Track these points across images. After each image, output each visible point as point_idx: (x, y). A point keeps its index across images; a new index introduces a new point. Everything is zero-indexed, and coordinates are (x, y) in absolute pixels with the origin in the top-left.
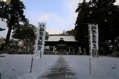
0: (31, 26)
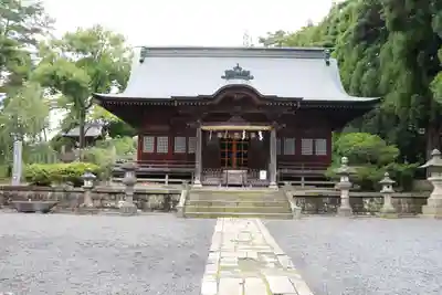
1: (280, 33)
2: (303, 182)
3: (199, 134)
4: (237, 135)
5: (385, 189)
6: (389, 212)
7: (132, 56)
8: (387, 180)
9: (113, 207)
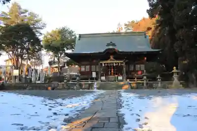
0: (27, 14)
1: (133, 22)
2: (136, 79)
3: (99, 64)
4: (112, 65)
5: (159, 80)
6: (160, 87)
7: (76, 38)
8: (159, 77)
9: (72, 89)
